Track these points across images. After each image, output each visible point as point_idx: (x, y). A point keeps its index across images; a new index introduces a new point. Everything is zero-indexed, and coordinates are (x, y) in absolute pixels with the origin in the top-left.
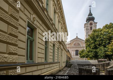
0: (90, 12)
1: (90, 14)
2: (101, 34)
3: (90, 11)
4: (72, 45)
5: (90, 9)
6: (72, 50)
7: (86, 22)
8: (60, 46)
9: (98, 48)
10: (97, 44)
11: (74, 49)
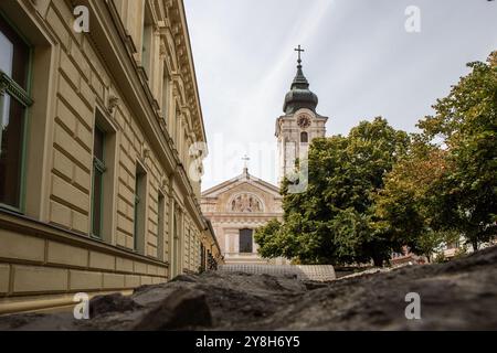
0: (300, 72)
1: (300, 82)
2: (345, 157)
3: (299, 67)
4: (222, 205)
5: (299, 61)
6: (225, 229)
7: (285, 111)
8: (171, 189)
9: (335, 213)
10: (330, 199)
11: (233, 225)
